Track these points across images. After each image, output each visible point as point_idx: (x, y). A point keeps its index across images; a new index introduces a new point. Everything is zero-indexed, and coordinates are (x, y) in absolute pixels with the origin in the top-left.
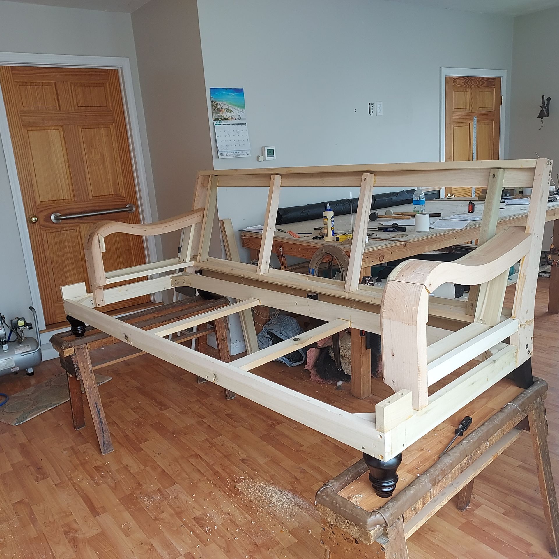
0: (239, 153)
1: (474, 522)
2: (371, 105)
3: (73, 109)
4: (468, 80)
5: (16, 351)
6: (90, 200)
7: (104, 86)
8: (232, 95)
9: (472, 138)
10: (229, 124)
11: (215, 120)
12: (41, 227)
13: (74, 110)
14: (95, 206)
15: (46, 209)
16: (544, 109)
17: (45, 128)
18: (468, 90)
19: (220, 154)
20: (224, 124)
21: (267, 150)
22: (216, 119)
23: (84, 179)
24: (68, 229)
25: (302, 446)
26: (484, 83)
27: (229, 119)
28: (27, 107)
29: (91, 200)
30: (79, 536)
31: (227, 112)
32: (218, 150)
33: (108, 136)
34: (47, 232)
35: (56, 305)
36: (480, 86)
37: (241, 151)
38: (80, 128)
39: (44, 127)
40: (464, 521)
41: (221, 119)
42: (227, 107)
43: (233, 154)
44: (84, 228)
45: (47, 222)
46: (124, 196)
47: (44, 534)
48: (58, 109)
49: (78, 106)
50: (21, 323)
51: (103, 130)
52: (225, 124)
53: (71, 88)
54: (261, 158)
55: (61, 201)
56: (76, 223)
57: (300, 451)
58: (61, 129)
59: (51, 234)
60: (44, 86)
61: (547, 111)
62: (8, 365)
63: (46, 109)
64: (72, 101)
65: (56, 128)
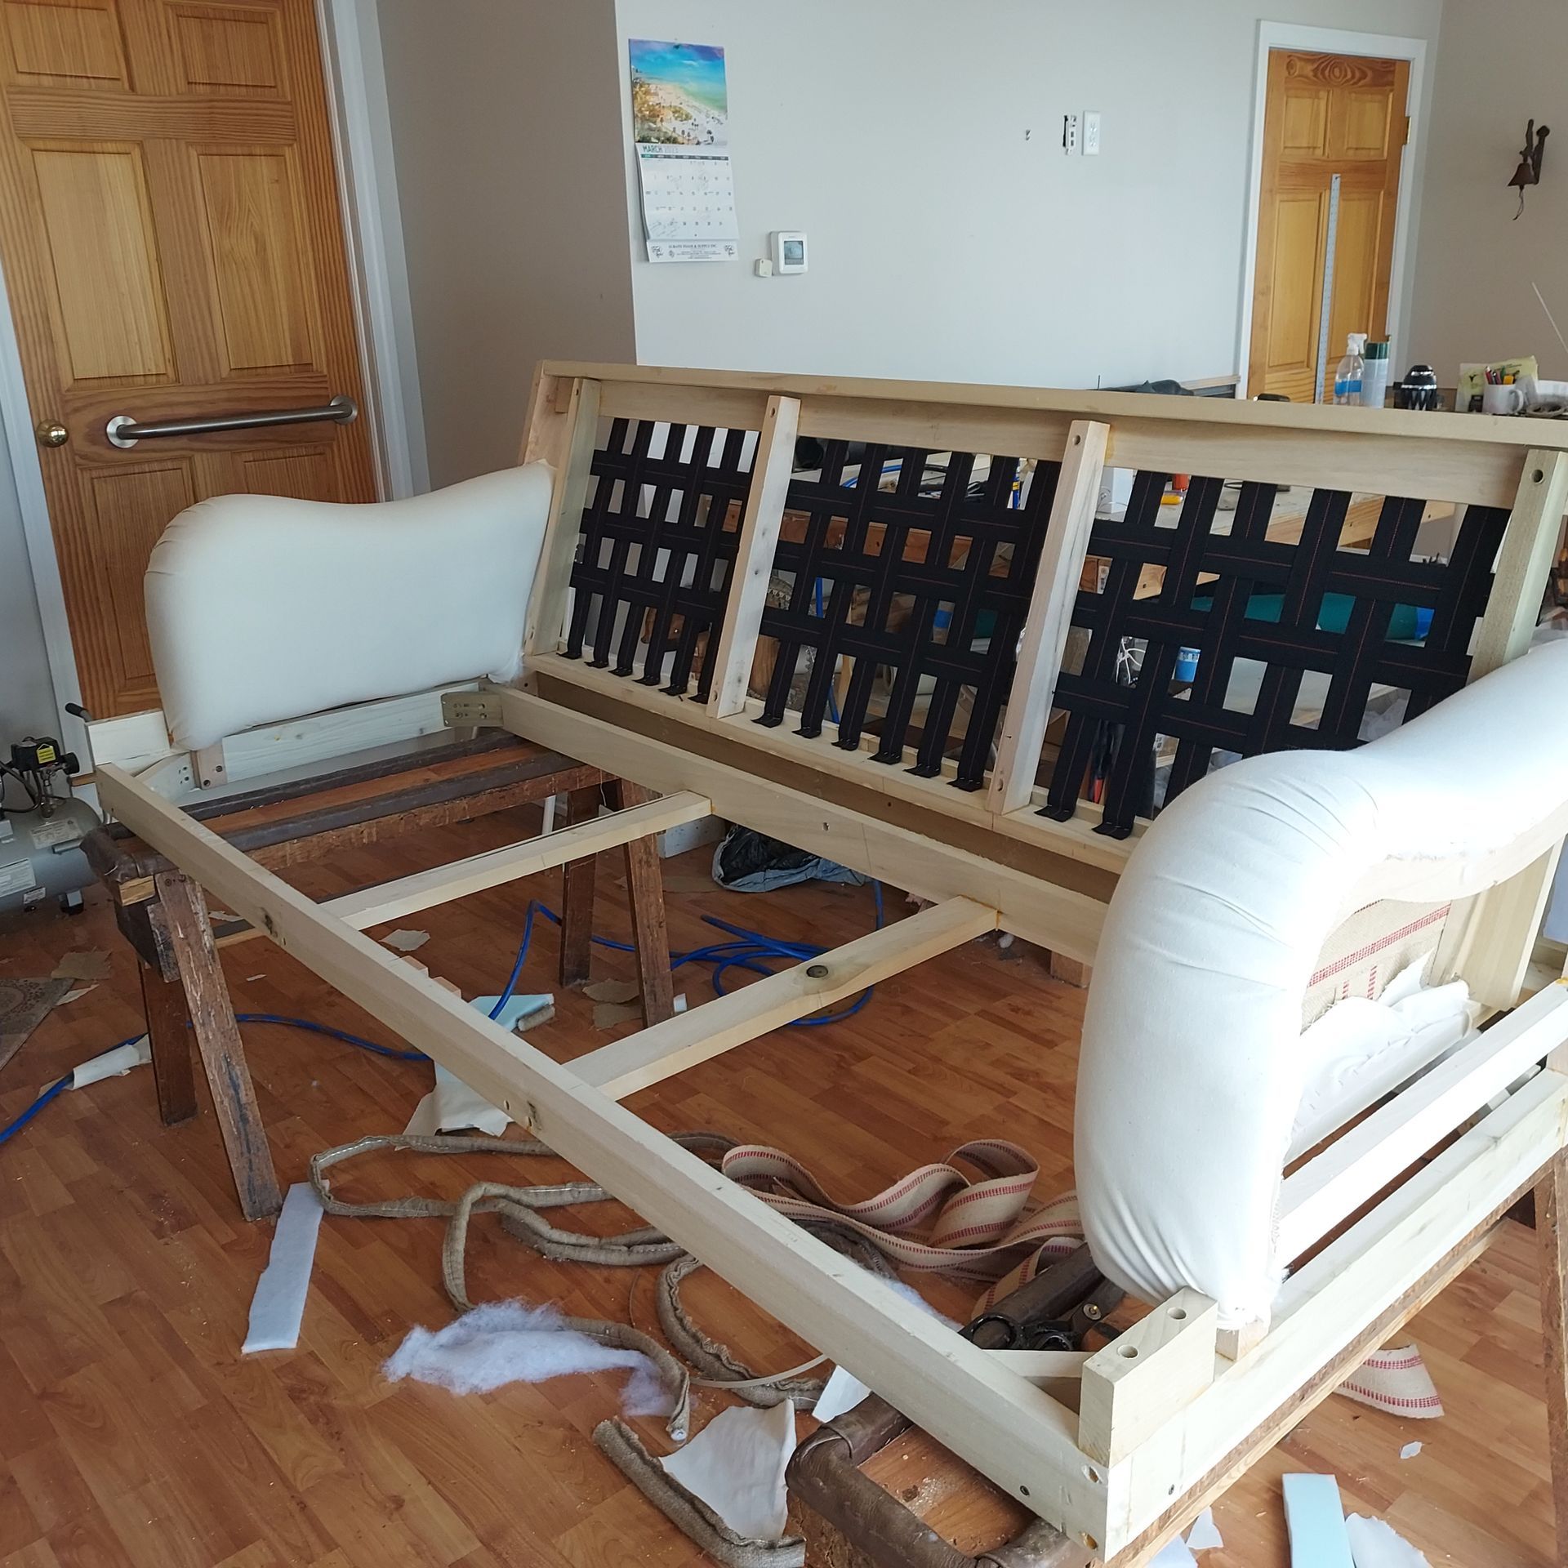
0: (707, 249)
1: (1504, 1342)
2: (1070, 121)
3: (173, 90)
4: (1323, 65)
5: (36, 841)
6: (223, 381)
7: (267, 23)
8: (690, 65)
9: (1324, 233)
10: (681, 157)
11: (639, 141)
12: (77, 458)
13: (178, 94)
14: (238, 400)
15: (91, 404)
16: (1530, 161)
17: (86, 147)
18: (1323, 94)
19: (654, 249)
20: (665, 157)
21: (785, 242)
22: (643, 140)
23: (206, 313)
24: (156, 466)
25: (945, 1123)
26: (1364, 76)
27: (680, 139)
28: (30, 73)
29: (225, 379)
30: (339, 1403)
31: (676, 119)
32: (645, 235)
33: (277, 181)
34: (95, 474)
35: (120, 699)
36: (1355, 83)
37: (710, 243)
38: (193, 153)
39: (84, 143)
40: (1474, 1339)
41: (658, 139)
42: (675, 103)
43: (689, 250)
44: (206, 466)
45: (94, 442)
46: (325, 372)
47: (225, 1397)
48: (127, 85)
49: (189, 83)
50: (45, 755)
51: (264, 164)
52: (669, 157)
53: (167, 22)
54: (765, 267)
55: (135, 378)
56: (182, 449)
57: (944, 1139)
58: (137, 153)
59: (105, 482)
60: (82, 8)
61: (1537, 165)
62: (16, 883)
63: (90, 85)
64: (169, 62)
65: (121, 147)
